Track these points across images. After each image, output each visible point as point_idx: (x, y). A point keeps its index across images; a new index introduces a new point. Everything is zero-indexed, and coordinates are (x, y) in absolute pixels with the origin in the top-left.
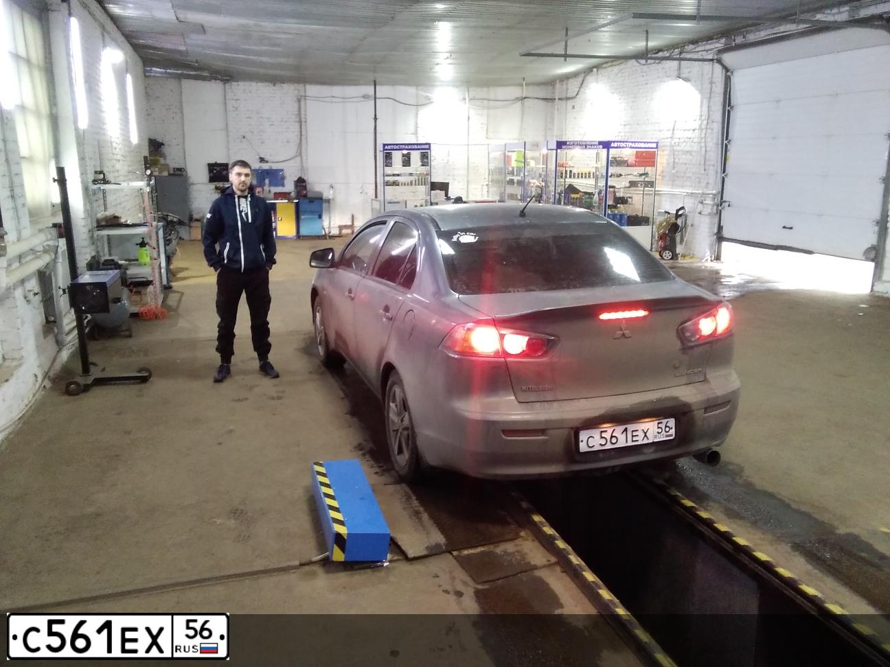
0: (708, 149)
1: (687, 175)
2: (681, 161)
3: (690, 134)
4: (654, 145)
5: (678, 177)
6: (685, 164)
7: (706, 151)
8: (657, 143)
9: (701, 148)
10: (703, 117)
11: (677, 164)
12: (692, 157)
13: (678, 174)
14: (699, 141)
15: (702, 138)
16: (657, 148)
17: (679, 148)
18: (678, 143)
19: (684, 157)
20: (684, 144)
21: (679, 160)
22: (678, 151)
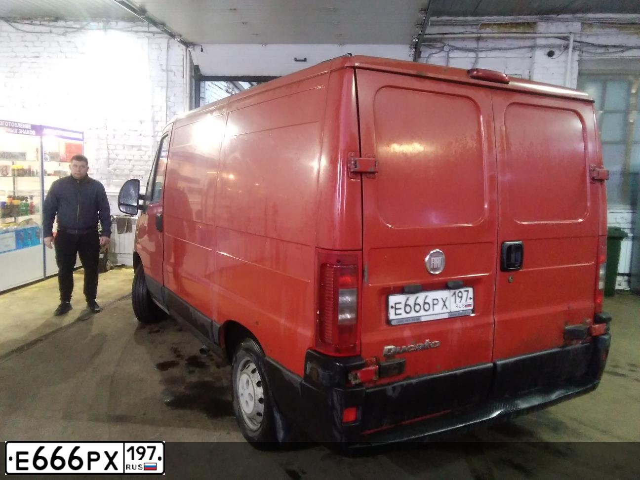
4: (80, 136)
8: (83, 133)
11: (115, 159)
12: (142, 153)
13: (118, 172)
14: (153, 135)
15: (158, 132)
16: (82, 140)
17: (117, 141)
18: (114, 135)
19: (126, 151)
20: (126, 137)
21: (117, 155)
22: (116, 145)
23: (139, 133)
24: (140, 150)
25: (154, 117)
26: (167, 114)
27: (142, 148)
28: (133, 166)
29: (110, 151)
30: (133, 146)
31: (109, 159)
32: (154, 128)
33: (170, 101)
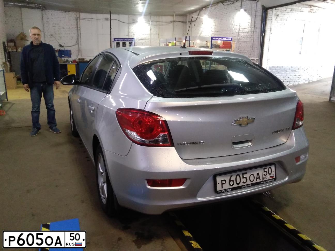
0: (254, 40)
3: (246, 34)
4: (230, 39)
6: (244, 47)
8: (232, 38)
10: (252, 27)
12: (247, 44)
13: (241, 52)
14: (250, 37)
15: (252, 36)
16: (232, 40)
17: (241, 40)
18: (241, 38)
19: (243, 44)
20: (244, 38)
21: (241, 45)
22: (241, 42)
23: (247, 37)
24: (246, 43)
25: (251, 30)
26: (254, 29)
27: (248, 42)
28: (245, 49)
29: (240, 44)
30: (245, 42)
31: (239, 47)
32: (251, 34)
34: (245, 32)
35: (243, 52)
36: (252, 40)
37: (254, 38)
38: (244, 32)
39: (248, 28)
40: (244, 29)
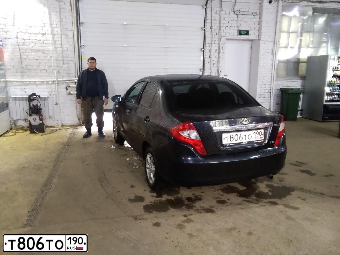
0: (65, 49)
1: (41, 68)
2: (31, 57)
3: (39, 37)
4: (0, 43)
5: (28, 70)
6: (37, 60)
7: (63, 51)
8: (2, 41)
9: (56, 48)
10: (54, 26)
11: (26, 59)
12: (45, 55)
13: (28, 67)
14: (52, 43)
15: (56, 41)
16: (2, 46)
17: (27, 47)
18: (24, 43)
19: (33, 54)
20: (33, 44)
21: (27, 56)
22: (26, 50)
23: (42, 42)
24: (44, 53)
25: (52, 31)
26: (61, 30)
27: (45, 51)
29: (22, 54)
30: (39, 50)
31: (21, 58)
32: (53, 38)
33: (62, 22)
34: (35, 34)
35: (36, 67)
36: (59, 49)
37: (63, 46)
38: (31, 34)
39: (43, 27)
40: (31, 27)
